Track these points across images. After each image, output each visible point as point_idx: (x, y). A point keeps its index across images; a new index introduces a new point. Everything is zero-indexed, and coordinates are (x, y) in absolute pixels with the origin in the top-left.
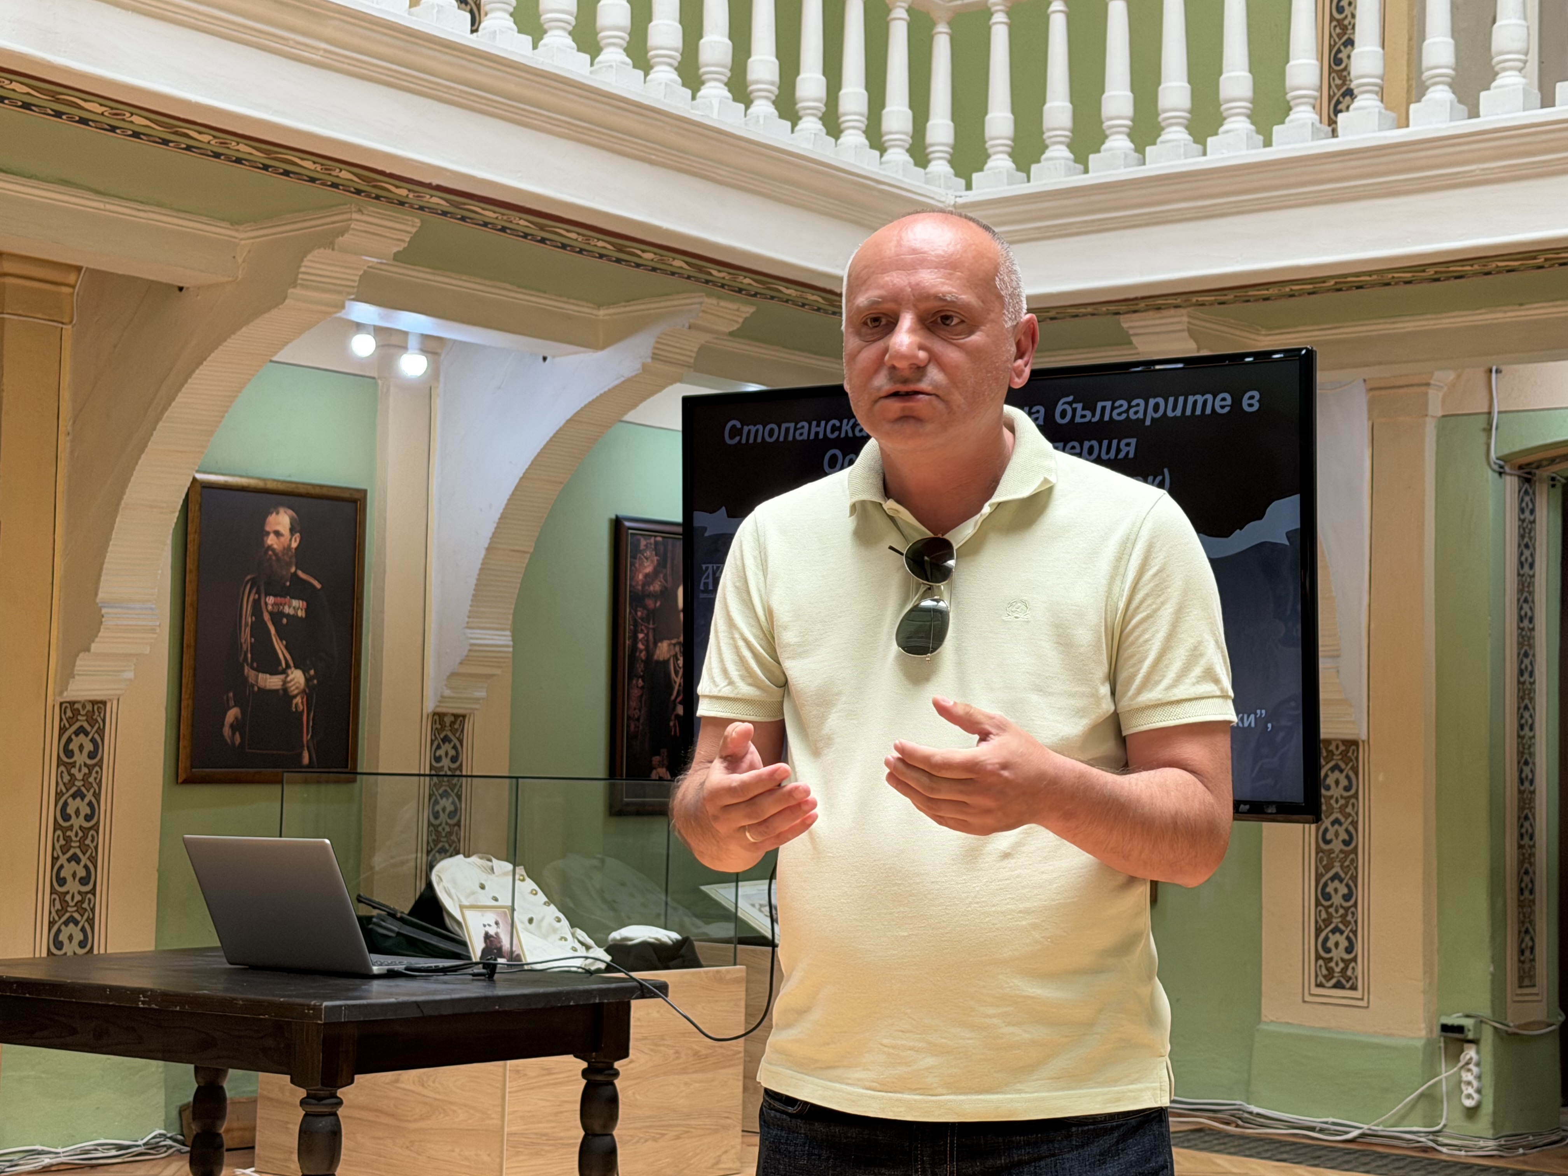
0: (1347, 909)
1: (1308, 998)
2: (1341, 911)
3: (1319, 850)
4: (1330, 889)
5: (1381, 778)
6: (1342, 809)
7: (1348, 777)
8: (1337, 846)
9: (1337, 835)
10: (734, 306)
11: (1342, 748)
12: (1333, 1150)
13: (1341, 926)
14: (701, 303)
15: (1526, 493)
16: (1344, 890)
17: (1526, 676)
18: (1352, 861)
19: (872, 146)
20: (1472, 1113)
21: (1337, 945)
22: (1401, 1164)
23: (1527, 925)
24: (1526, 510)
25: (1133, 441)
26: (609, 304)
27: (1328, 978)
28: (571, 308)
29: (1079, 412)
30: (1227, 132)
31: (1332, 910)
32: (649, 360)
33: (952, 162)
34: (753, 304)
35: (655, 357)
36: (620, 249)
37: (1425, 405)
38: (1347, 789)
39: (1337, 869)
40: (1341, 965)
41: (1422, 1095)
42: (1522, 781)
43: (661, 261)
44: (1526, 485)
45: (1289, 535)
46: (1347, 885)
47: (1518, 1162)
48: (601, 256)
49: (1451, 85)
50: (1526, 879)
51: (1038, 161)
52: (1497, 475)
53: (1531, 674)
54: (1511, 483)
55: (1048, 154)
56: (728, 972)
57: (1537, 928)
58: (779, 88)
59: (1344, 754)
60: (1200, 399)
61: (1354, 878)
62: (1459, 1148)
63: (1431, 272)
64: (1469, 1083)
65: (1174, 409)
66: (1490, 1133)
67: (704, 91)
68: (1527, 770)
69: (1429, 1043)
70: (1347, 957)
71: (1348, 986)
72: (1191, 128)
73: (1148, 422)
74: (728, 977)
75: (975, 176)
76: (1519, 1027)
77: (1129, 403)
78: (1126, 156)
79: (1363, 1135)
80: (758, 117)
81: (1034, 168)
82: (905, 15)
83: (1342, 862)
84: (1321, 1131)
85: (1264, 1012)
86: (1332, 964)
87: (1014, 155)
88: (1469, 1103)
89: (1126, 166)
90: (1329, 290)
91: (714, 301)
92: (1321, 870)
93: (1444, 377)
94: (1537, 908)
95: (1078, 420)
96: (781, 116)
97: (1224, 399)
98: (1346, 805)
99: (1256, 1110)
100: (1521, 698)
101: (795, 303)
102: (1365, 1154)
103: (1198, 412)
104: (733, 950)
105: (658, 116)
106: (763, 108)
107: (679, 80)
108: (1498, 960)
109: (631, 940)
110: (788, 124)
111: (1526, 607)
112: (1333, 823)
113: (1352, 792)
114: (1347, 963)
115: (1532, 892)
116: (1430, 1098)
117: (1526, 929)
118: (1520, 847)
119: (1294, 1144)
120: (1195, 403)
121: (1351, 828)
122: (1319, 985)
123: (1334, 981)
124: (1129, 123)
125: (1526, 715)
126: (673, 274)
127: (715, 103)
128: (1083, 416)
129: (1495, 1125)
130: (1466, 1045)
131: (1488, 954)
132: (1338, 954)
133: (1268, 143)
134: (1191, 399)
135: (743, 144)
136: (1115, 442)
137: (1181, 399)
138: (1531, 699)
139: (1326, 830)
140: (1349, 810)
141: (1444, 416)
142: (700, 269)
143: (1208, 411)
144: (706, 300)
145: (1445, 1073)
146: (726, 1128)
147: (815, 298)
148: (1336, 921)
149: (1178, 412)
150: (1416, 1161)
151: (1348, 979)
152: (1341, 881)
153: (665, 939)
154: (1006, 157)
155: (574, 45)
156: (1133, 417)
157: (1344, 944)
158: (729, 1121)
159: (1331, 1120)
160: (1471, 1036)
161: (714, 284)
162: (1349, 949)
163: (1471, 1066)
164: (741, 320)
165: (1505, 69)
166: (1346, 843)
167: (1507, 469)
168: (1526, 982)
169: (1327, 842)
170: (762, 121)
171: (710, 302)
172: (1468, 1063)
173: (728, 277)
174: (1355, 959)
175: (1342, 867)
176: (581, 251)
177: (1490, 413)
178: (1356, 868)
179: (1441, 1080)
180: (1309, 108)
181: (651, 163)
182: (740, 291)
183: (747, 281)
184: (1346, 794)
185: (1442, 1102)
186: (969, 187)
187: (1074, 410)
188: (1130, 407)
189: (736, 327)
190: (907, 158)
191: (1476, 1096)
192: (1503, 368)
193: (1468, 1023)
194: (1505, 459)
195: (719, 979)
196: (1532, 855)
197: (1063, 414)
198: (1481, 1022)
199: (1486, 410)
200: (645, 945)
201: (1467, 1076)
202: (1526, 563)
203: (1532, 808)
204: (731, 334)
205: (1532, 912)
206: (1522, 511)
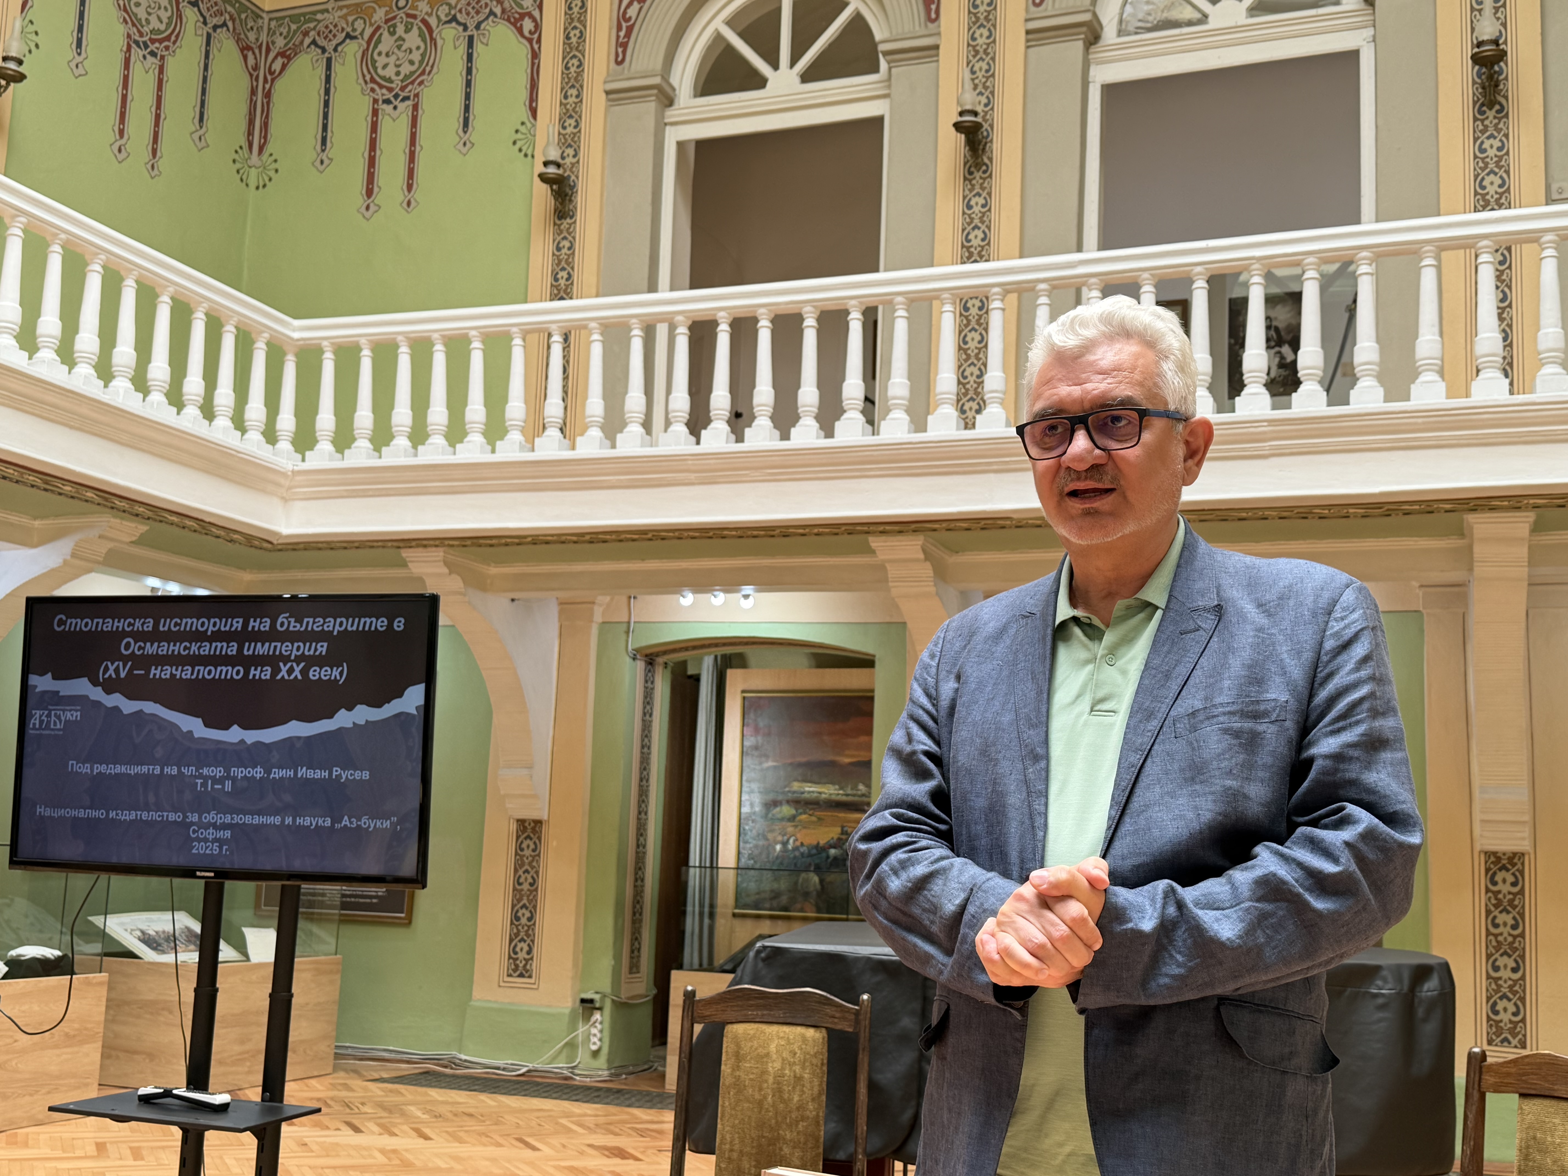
0: (529, 927)
1: (502, 984)
2: (526, 928)
3: (514, 889)
4: (520, 914)
5: (555, 844)
6: (530, 864)
7: (535, 843)
8: (526, 887)
9: (526, 879)
10: (133, 525)
11: (532, 824)
12: (509, 1081)
13: (525, 938)
14: (108, 522)
15: (649, 671)
16: (528, 914)
17: (644, 782)
18: (534, 896)
19: (236, 428)
20: (596, 1054)
21: (521, 950)
22: (548, 1089)
23: (637, 935)
24: (649, 681)
25: (325, 644)
26: (42, 517)
27: (515, 971)
28: (14, 518)
29: (292, 624)
30: (469, 442)
31: (520, 928)
32: (69, 558)
33: (293, 443)
34: (147, 524)
35: (74, 555)
36: (46, 483)
37: (592, 615)
38: (534, 851)
39: (525, 901)
40: (524, 962)
41: (566, 1044)
42: (638, 846)
43: (78, 493)
44: (650, 667)
45: (417, 708)
46: (531, 912)
47: (621, 1084)
48: (33, 486)
49: (601, 428)
50: (638, 906)
51: (350, 448)
52: (631, 660)
53: (647, 781)
54: (640, 665)
55: (356, 444)
56: (94, 977)
57: (643, 937)
58: (170, 385)
59: (533, 829)
60: (368, 620)
61: (535, 907)
62: (586, 1076)
63: (587, 537)
64: (595, 1035)
65: (352, 626)
66: (605, 1066)
67: (114, 383)
68: (642, 839)
69: (573, 1011)
70: (527, 957)
71: (527, 975)
72: (447, 437)
73: (335, 633)
74: (94, 981)
75: (308, 453)
76: (629, 998)
77: (324, 620)
78: (406, 450)
79: (529, 1071)
80: (153, 403)
81: (347, 452)
82: (265, 347)
83: (528, 896)
84: (504, 1069)
85: (474, 993)
86: (518, 962)
87: (334, 442)
88: (594, 1048)
89: (405, 457)
90: (528, 543)
91: (118, 521)
92: (515, 902)
93: (604, 599)
94: (644, 924)
95: (291, 629)
96: (171, 403)
97: (383, 622)
98: (533, 861)
99: (464, 1057)
100: (640, 795)
101: (177, 526)
102: (527, 1083)
103: (367, 628)
104: (99, 963)
105: (75, 396)
106: (157, 397)
107: (96, 375)
108: (617, 957)
109: (24, 956)
110: (175, 410)
111: (646, 740)
112: (524, 873)
113: (537, 852)
114: (527, 960)
115: (641, 914)
116: (571, 1045)
117: (636, 937)
118: (635, 886)
119: (485, 1078)
120: (365, 623)
121: (535, 876)
122: (509, 975)
123: (518, 973)
124: (409, 430)
125: (643, 806)
126: (87, 501)
127: (121, 391)
128: (294, 627)
129: (609, 1061)
130: (595, 1011)
131: (611, 953)
132: (522, 955)
133: (493, 451)
134: (363, 620)
135: (139, 420)
136: (314, 644)
137: (357, 620)
138: (647, 796)
139: (520, 877)
140: (534, 864)
141: (604, 623)
142: (106, 499)
143: (373, 628)
144: (112, 520)
145: (582, 1029)
146: (86, 1085)
147: (191, 523)
148: (522, 934)
149: (354, 628)
150: (559, 1085)
151: (527, 971)
152: (527, 908)
153: (49, 956)
154: (329, 443)
155: (17, 345)
156: (326, 629)
157: (526, 948)
158: (88, 1080)
159: (510, 1062)
160: (597, 1005)
161: (118, 510)
162: (529, 953)
163: (597, 1024)
164: (138, 535)
165: (632, 422)
166: (531, 885)
167: (638, 657)
168: (634, 970)
169: (520, 884)
170: (155, 406)
171: (115, 522)
172: (595, 1022)
173: (127, 506)
174: (532, 959)
175: (528, 900)
176: (17, 482)
177: (629, 623)
178: (536, 901)
179: (578, 1035)
180: (519, 433)
181: (71, 427)
182: (137, 515)
183: (141, 509)
184: (533, 854)
185: (578, 1047)
186: (303, 460)
187: (289, 623)
188: (324, 623)
189: (134, 539)
190: (261, 438)
191: (598, 1043)
192: (639, 597)
193: (597, 997)
194: (638, 650)
195: (88, 983)
196: (642, 891)
197: (282, 624)
198: (604, 996)
199: (626, 620)
200: (34, 960)
201: (594, 1031)
202: (647, 714)
203: (644, 863)
204: (132, 542)
205: (641, 927)
206: (646, 681)
